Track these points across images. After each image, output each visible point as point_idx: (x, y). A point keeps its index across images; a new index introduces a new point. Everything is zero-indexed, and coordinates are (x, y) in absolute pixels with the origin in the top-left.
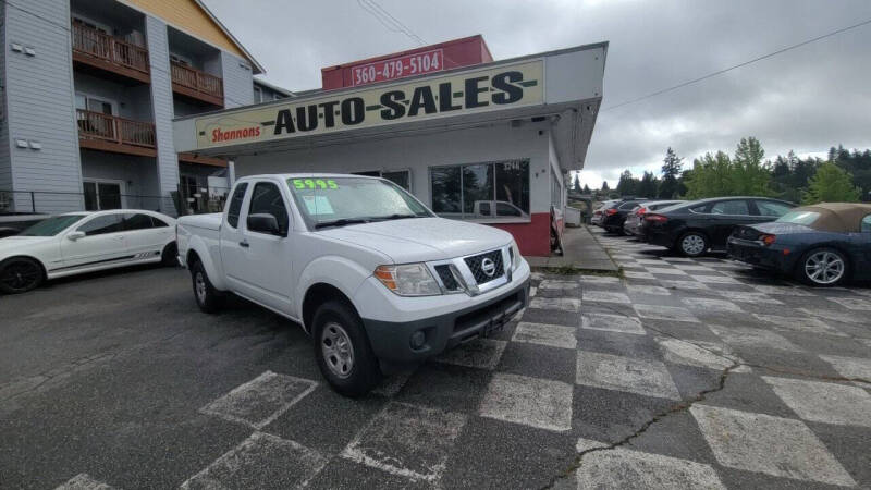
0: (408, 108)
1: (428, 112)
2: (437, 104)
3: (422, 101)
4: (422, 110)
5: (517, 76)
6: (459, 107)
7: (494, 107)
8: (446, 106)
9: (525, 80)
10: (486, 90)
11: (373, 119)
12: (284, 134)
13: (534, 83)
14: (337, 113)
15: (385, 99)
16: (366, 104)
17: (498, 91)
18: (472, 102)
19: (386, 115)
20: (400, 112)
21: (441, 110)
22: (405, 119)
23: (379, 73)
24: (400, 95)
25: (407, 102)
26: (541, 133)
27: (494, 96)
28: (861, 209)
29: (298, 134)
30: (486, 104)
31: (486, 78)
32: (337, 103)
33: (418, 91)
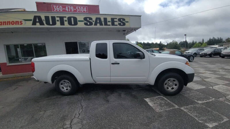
0: (94, 23)
1: (100, 25)
2: (103, 23)
3: (98, 22)
4: (98, 24)
5: (124, 20)
6: (110, 25)
7: (119, 26)
8: (106, 24)
9: (126, 21)
10: (116, 21)
11: (81, 25)
12: (38, 25)
13: (127, 22)
14: (66, 21)
15: (85, 19)
16: (78, 19)
17: (120, 22)
18: (113, 24)
19: (86, 24)
20: (91, 24)
21: (105, 25)
22: (93, 26)
23: (64, 9)
24: (91, 19)
25: (93, 21)
26: (124, 34)
27: (119, 23)
28: (175, 50)
29: (46, 26)
30: (117, 25)
31: (116, 19)
32: (65, 17)
33: (97, 19)
